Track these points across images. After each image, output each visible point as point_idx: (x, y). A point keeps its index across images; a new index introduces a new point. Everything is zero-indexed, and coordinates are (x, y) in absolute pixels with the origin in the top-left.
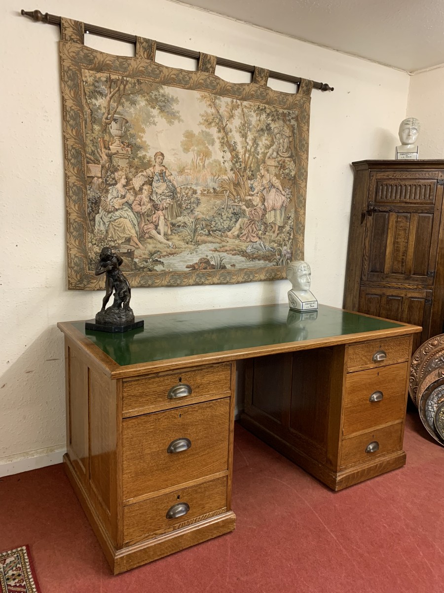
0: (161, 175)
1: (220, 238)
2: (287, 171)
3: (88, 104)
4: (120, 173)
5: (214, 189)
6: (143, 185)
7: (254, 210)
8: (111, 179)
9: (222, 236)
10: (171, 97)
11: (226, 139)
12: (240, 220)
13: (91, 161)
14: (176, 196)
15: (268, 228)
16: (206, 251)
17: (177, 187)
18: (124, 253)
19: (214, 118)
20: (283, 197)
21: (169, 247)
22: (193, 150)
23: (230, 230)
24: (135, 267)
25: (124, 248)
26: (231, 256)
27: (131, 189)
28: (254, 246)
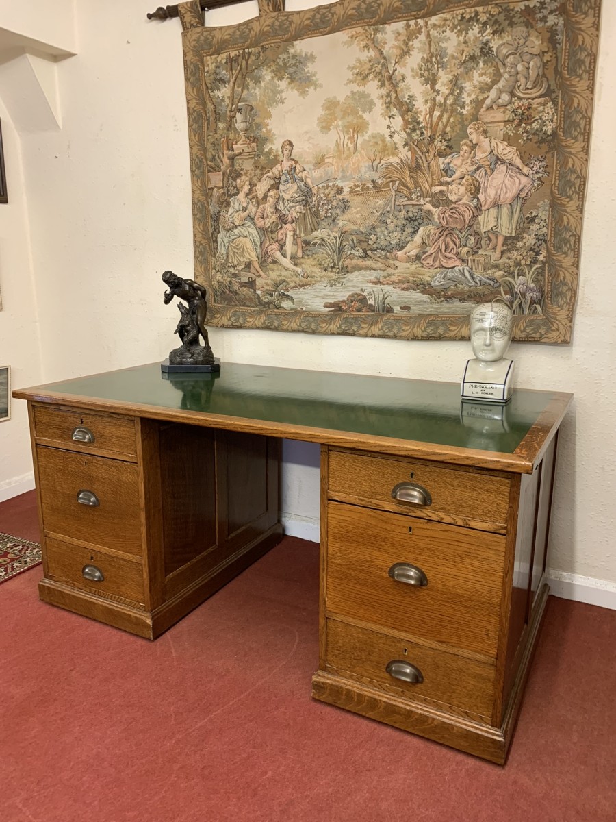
0: (291, 173)
1: (384, 261)
2: (535, 126)
3: (211, 99)
4: (243, 178)
5: (373, 181)
6: (269, 190)
7: (452, 209)
8: (232, 188)
9: (386, 258)
10: (303, 54)
11: (394, 95)
12: (421, 229)
13: (211, 169)
14: (310, 200)
15: (483, 242)
16: (360, 282)
17: (311, 186)
18: (245, 283)
19: (373, 64)
20: (524, 180)
21: (297, 275)
22: (336, 127)
23: (402, 248)
24: (259, 302)
25: (244, 276)
26: (398, 291)
27: (253, 198)
28: (449, 275)
